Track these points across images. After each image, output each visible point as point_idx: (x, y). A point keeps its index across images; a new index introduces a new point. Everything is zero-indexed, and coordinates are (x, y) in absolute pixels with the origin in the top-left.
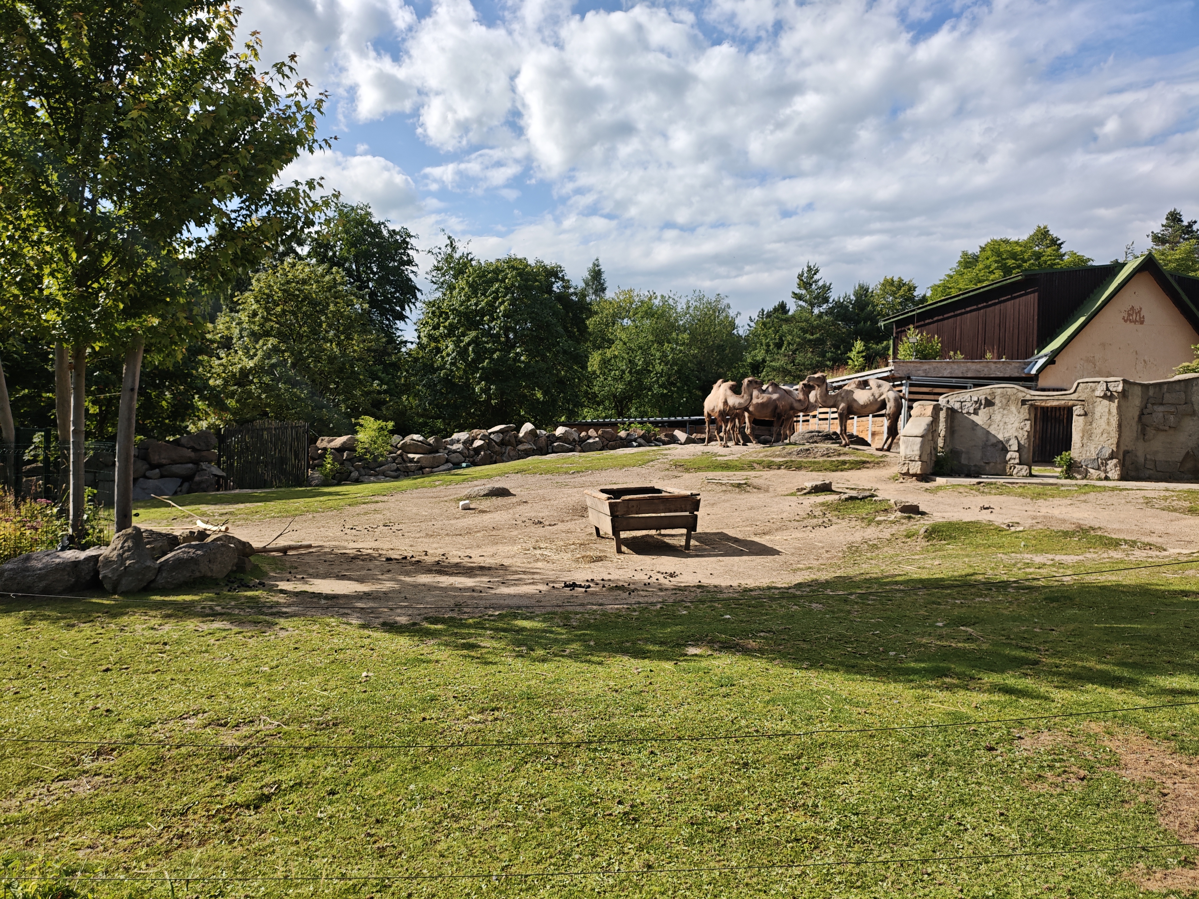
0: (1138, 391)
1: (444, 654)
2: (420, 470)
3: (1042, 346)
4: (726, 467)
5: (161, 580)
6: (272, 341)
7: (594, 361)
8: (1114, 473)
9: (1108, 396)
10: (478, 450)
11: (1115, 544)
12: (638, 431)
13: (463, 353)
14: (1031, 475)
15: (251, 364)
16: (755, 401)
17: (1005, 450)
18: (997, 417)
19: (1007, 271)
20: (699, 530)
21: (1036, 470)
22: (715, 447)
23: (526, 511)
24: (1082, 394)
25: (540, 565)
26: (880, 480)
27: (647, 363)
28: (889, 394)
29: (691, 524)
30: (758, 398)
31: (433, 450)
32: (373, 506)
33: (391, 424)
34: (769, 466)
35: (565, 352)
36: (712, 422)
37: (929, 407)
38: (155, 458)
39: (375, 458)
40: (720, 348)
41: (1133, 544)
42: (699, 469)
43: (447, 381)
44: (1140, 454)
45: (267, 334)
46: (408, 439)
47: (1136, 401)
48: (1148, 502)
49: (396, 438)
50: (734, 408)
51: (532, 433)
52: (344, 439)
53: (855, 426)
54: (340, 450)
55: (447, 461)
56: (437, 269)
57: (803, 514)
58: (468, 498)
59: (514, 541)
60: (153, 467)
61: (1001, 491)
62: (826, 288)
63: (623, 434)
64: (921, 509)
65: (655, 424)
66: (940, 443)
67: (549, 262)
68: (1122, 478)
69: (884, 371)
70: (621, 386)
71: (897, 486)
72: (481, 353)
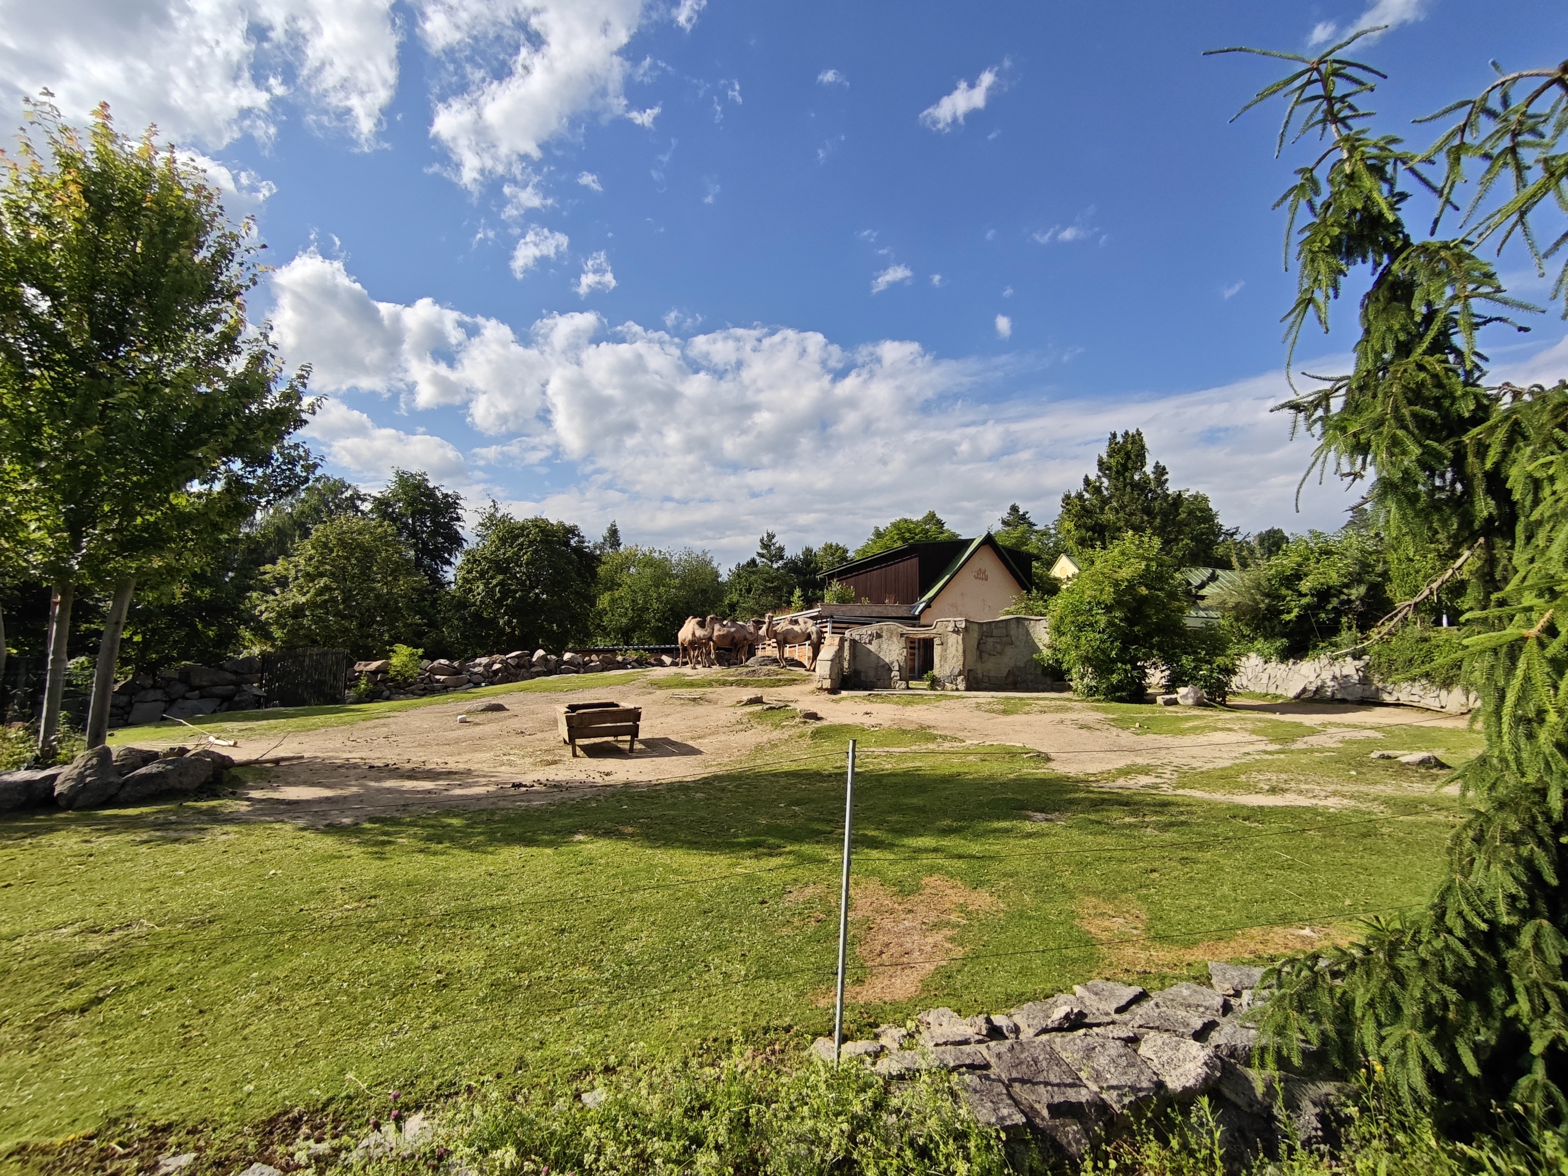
0: (976, 627)
2: (445, 689)
3: (923, 593)
4: (691, 685)
5: (123, 795)
6: (322, 582)
7: (604, 601)
8: (962, 686)
9: (956, 631)
10: (496, 672)
11: (934, 738)
12: (632, 656)
13: (490, 592)
14: (908, 688)
15: (304, 599)
16: (716, 633)
17: (890, 670)
18: (884, 646)
19: (904, 540)
20: (641, 736)
21: (912, 683)
22: (687, 670)
23: (514, 724)
24: (940, 629)
25: (503, 768)
26: (802, 693)
27: (646, 602)
28: (812, 629)
29: (634, 732)
30: (717, 630)
31: (457, 672)
32: (382, 721)
33: (421, 651)
34: (724, 684)
35: (577, 593)
36: (685, 649)
37: (837, 638)
38: (196, 681)
39: (406, 679)
40: (704, 591)
41: (944, 738)
42: (669, 687)
43: (477, 616)
44: (979, 672)
45: (321, 575)
46: (436, 663)
47: (975, 635)
48: (978, 706)
49: (425, 663)
50: (700, 639)
51: (543, 658)
52: (379, 663)
54: (375, 673)
55: (469, 681)
56: (481, 525)
57: (733, 721)
58: (469, 712)
59: (491, 748)
60: (193, 689)
61: (885, 700)
62: (781, 549)
63: (620, 658)
64: (820, 715)
65: (650, 650)
66: (846, 665)
67: (568, 523)
68: (968, 689)
69: (814, 612)
70: (624, 620)
71: (814, 698)
72: (506, 593)
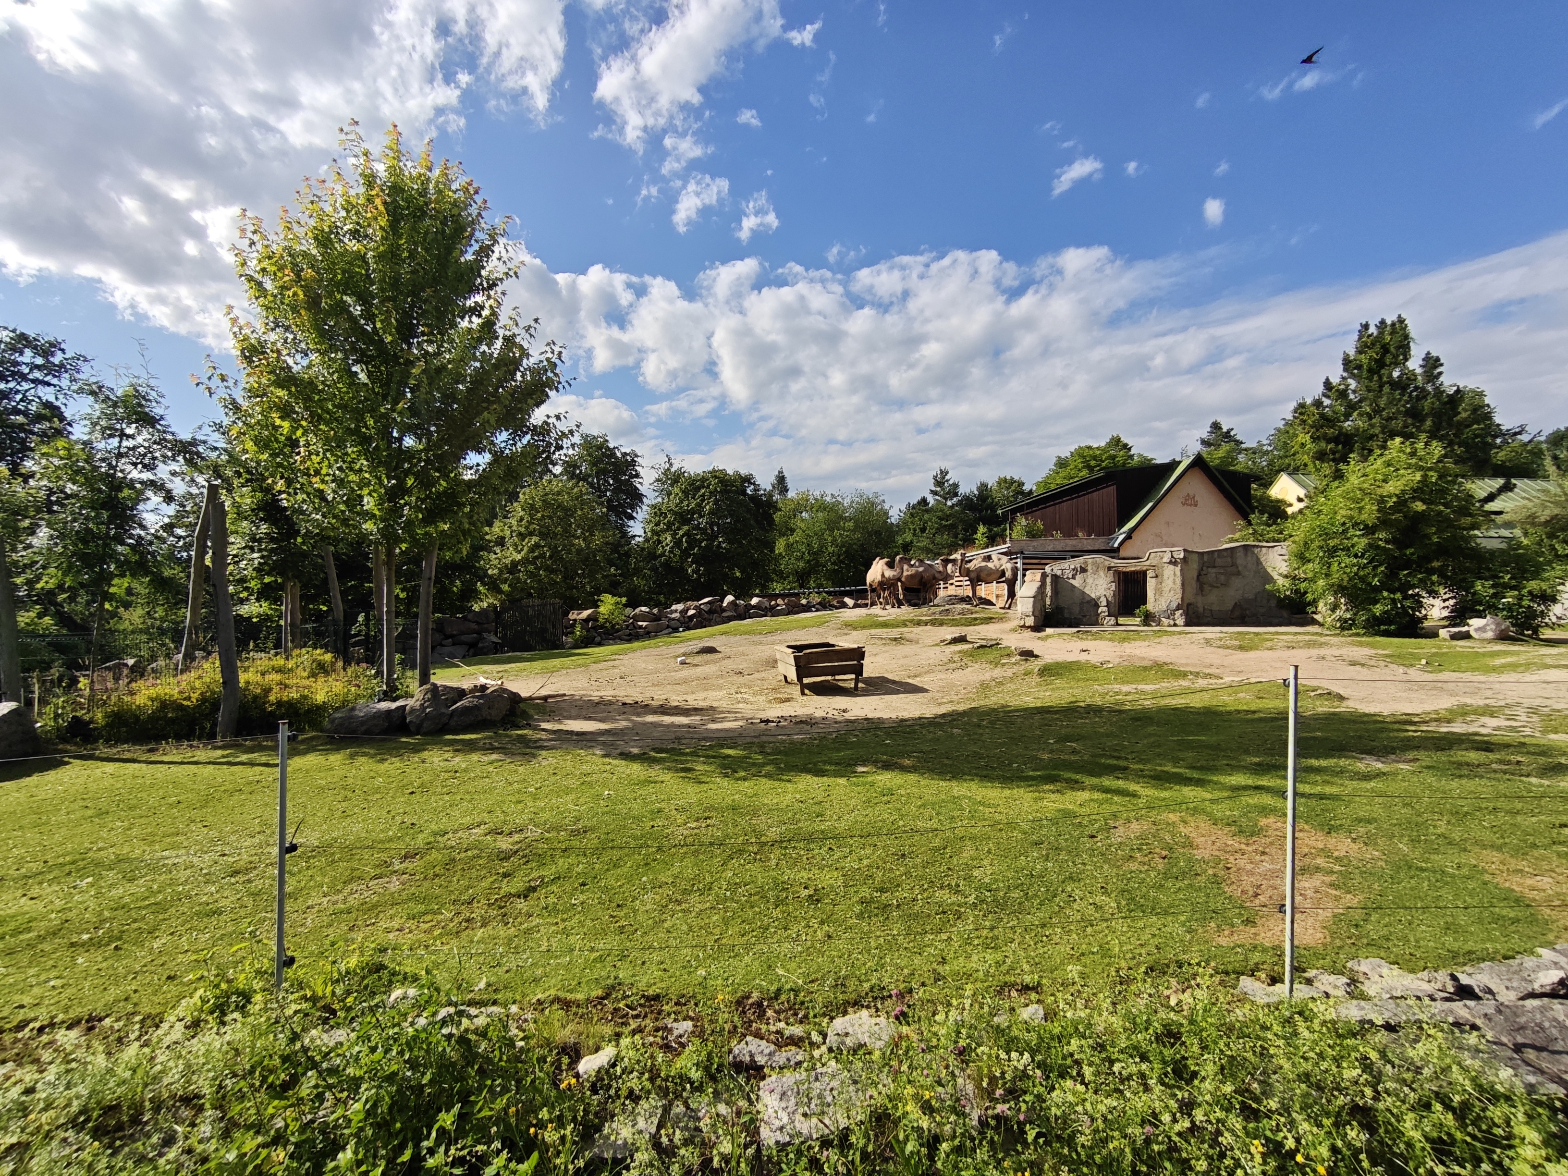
0: (1195, 557)
1: (667, 776)
2: (647, 635)
3: (1121, 525)
4: (885, 625)
5: (451, 723)
6: (535, 539)
7: (780, 546)
8: (1181, 621)
9: (1173, 562)
10: (691, 617)
11: (1184, 675)
12: (816, 599)
13: (678, 543)
14: (1118, 624)
15: (519, 557)
16: (905, 573)
17: (1097, 606)
18: (1090, 581)
19: (1091, 469)
20: (865, 675)
21: (1121, 620)
22: (876, 610)
23: (729, 664)
24: (1153, 561)
25: (741, 705)
26: (1004, 632)
27: (821, 546)
28: (1006, 565)
29: (858, 670)
30: (907, 571)
31: (657, 618)
32: (611, 663)
33: (624, 600)
34: (919, 623)
35: (757, 540)
36: (873, 590)
37: (1038, 575)
38: (448, 631)
39: (613, 626)
40: (878, 533)
41: (1197, 674)
42: (864, 627)
43: (666, 565)
44: (1200, 605)
45: (531, 534)
46: (637, 610)
47: (1194, 565)
48: (1208, 642)
49: (628, 610)
50: (890, 579)
51: (732, 603)
52: (589, 611)
53: (983, 590)
54: (586, 621)
55: (668, 627)
56: (658, 480)
57: (945, 660)
58: (684, 655)
59: (720, 688)
60: (446, 637)
61: (1096, 636)
62: (956, 486)
63: (804, 602)
64: (1035, 653)
65: (829, 593)
66: (1048, 602)
67: (744, 472)
68: (1187, 624)
69: (1003, 548)
70: (802, 564)
71: (1016, 636)
72: (692, 543)
